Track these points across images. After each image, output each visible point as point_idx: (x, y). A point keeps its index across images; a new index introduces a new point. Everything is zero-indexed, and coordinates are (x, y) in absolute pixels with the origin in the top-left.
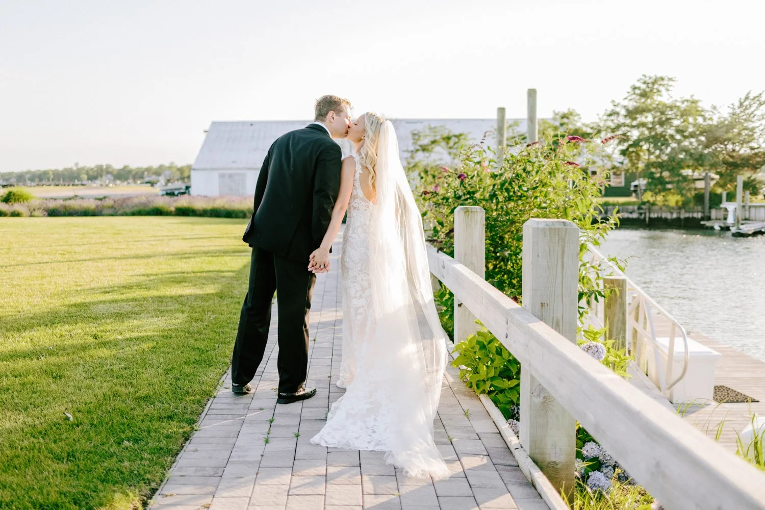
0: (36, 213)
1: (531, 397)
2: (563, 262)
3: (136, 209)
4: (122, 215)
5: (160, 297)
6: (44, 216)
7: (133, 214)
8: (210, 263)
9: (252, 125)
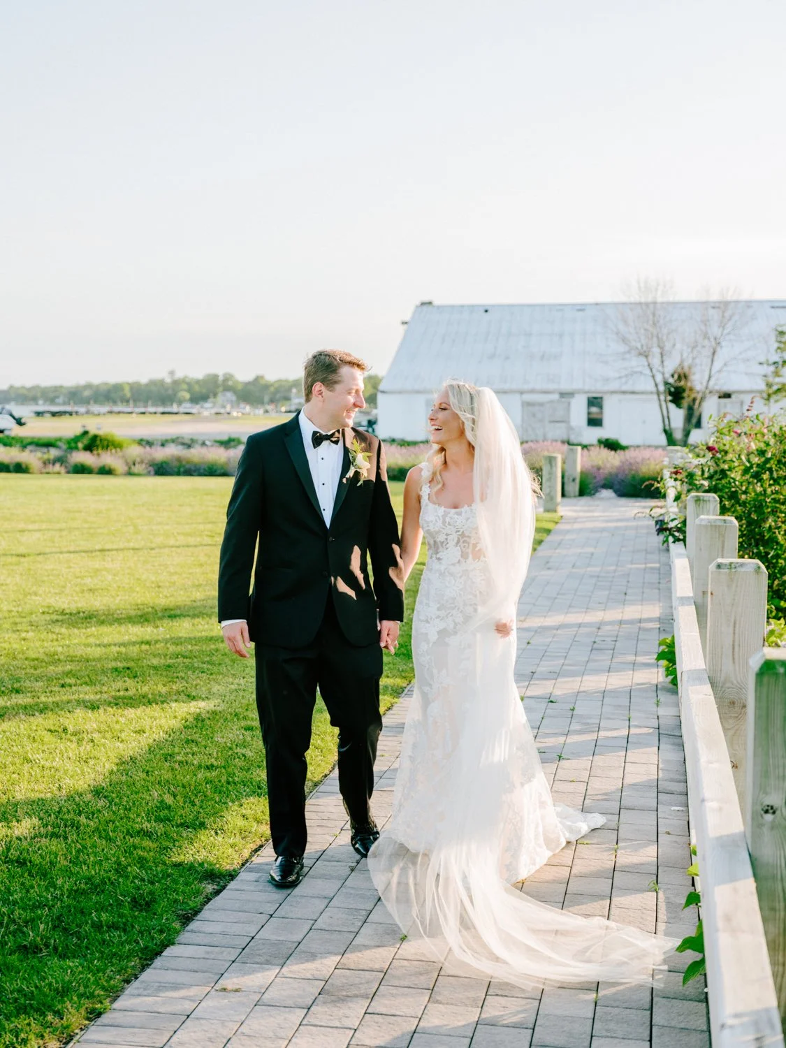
0: (136, 469)
6: (148, 474)
9: (486, 311)
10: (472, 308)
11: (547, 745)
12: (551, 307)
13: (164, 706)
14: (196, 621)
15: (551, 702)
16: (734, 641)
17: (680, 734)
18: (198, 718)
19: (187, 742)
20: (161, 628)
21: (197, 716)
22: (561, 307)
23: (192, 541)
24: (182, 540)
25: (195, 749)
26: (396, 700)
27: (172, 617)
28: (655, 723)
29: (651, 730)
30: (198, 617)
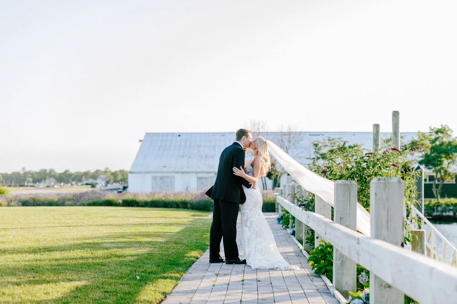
1: (336, 260)
2: (350, 199)
3: (91, 201)
4: (80, 205)
5: (139, 242)
6: (19, 206)
7: (89, 205)
8: (163, 229)
9: (179, 136)
10: (173, 134)
11: (265, 297)
12: (209, 134)
13: (56, 284)
14: (63, 252)
15: (259, 281)
16: (388, 219)
17: (329, 292)
18: (77, 289)
19: (75, 297)
20: (45, 255)
21: (77, 288)
22: (214, 134)
23: (50, 225)
24: (44, 225)
25: (80, 300)
26: (178, 282)
27: (50, 251)
28: (315, 288)
29: (315, 291)
30: (64, 251)
